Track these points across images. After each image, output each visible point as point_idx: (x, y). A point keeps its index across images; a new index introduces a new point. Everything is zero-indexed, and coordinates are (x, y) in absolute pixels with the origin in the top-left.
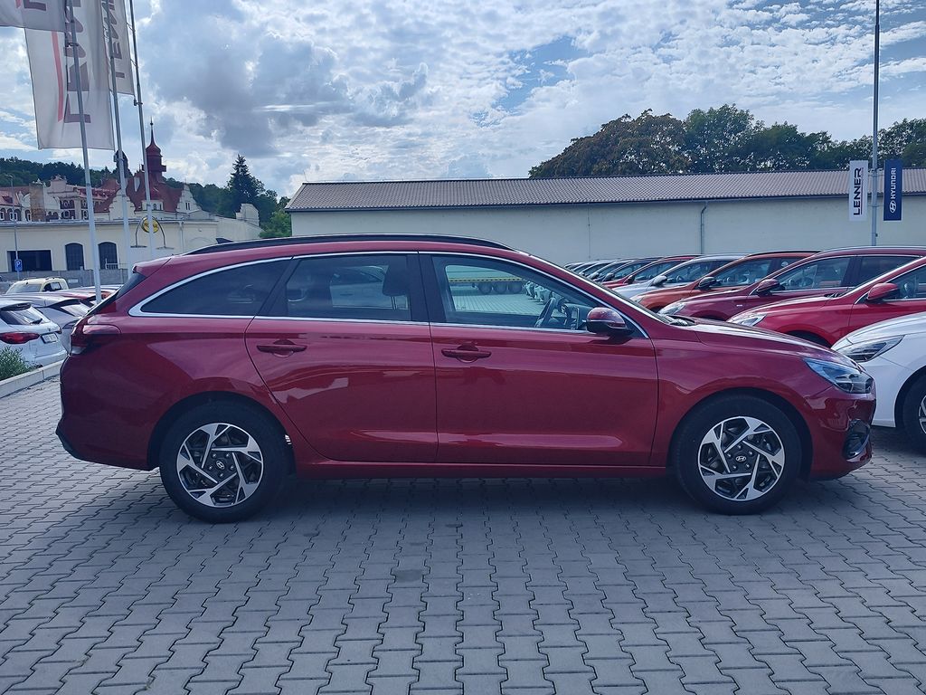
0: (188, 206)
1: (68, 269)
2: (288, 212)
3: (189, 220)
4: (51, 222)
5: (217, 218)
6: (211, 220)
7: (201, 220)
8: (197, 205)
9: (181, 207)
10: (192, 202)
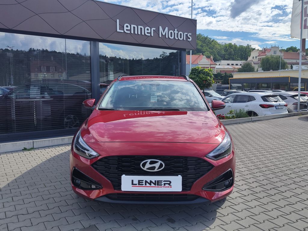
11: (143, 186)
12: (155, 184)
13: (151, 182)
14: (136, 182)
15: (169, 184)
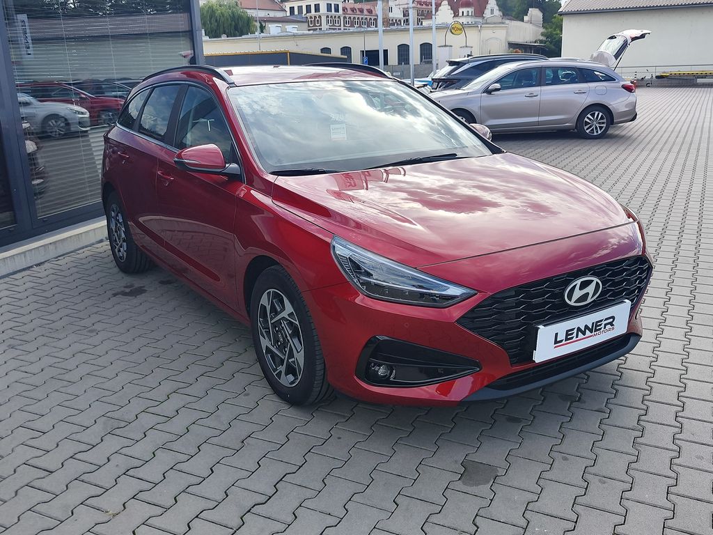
0: (492, 11)
1: (399, 64)
2: (561, 15)
3: (487, 23)
4: (392, 27)
5: (507, 22)
6: (503, 23)
7: (495, 23)
8: (500, 10)
9: (487, 13)
10: (496, 8)
11: (574, 339)
12: (591, 331)
13: (586, 327)
14: (562, 337)
15: (611, 324)
